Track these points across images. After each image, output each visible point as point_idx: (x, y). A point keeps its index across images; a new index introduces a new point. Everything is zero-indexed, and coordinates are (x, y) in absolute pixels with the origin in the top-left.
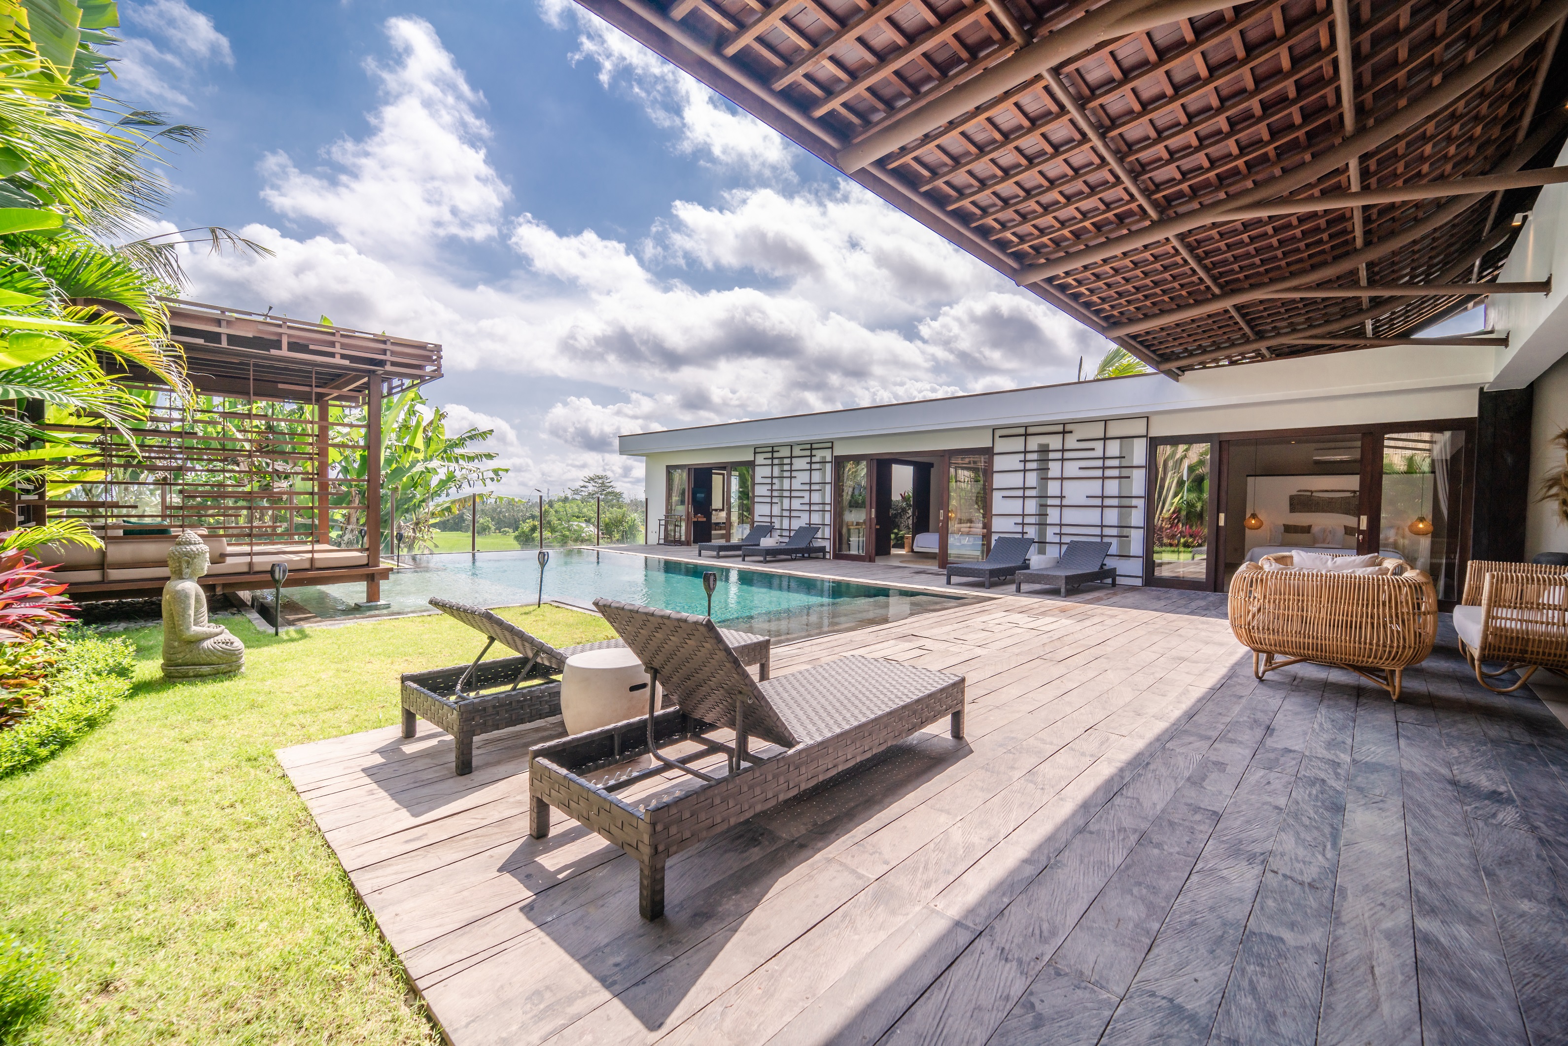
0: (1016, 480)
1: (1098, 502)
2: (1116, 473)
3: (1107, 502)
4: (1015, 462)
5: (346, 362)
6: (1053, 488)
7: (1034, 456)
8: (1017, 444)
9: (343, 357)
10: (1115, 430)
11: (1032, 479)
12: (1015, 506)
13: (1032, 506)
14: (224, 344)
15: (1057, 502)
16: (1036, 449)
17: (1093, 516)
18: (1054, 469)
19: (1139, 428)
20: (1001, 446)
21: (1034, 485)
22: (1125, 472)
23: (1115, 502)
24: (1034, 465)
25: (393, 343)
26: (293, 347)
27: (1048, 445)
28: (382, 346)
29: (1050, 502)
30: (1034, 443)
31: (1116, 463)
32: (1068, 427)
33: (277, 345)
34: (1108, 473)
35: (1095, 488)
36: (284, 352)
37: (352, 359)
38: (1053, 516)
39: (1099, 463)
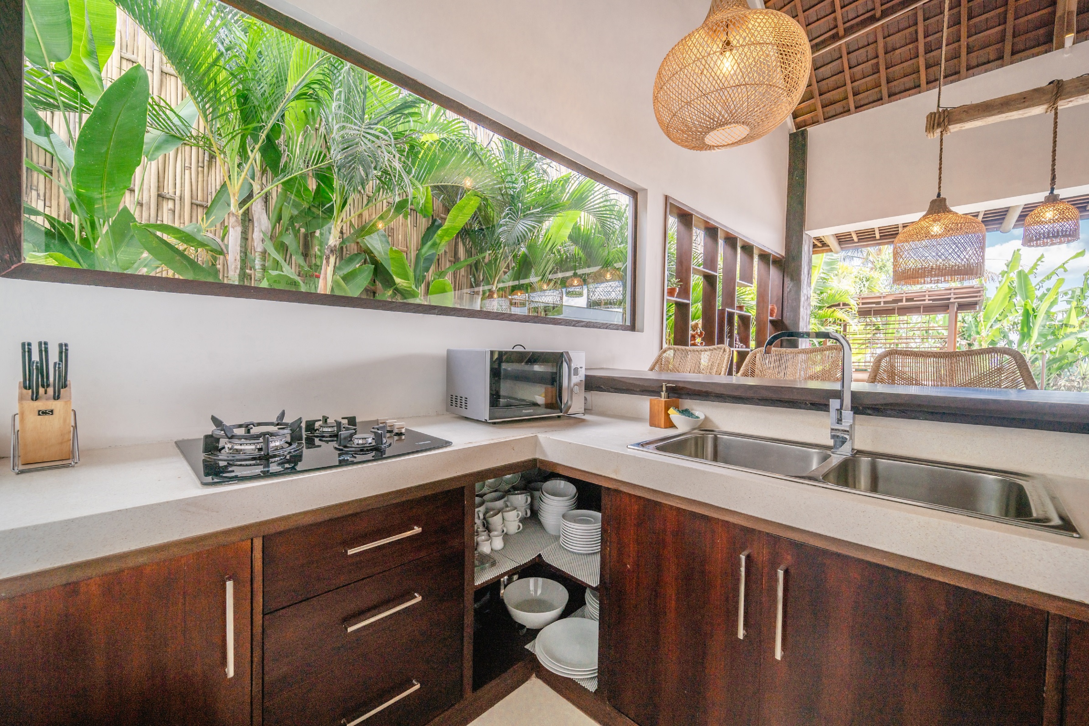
5: (931, 302)
9: (929, 300)
14: (882, 304)
25: (955, 289)
26: (908, 300)
28: (949, 292)
33: (901, 301)
36: (904, 303)
37: (933, 300)
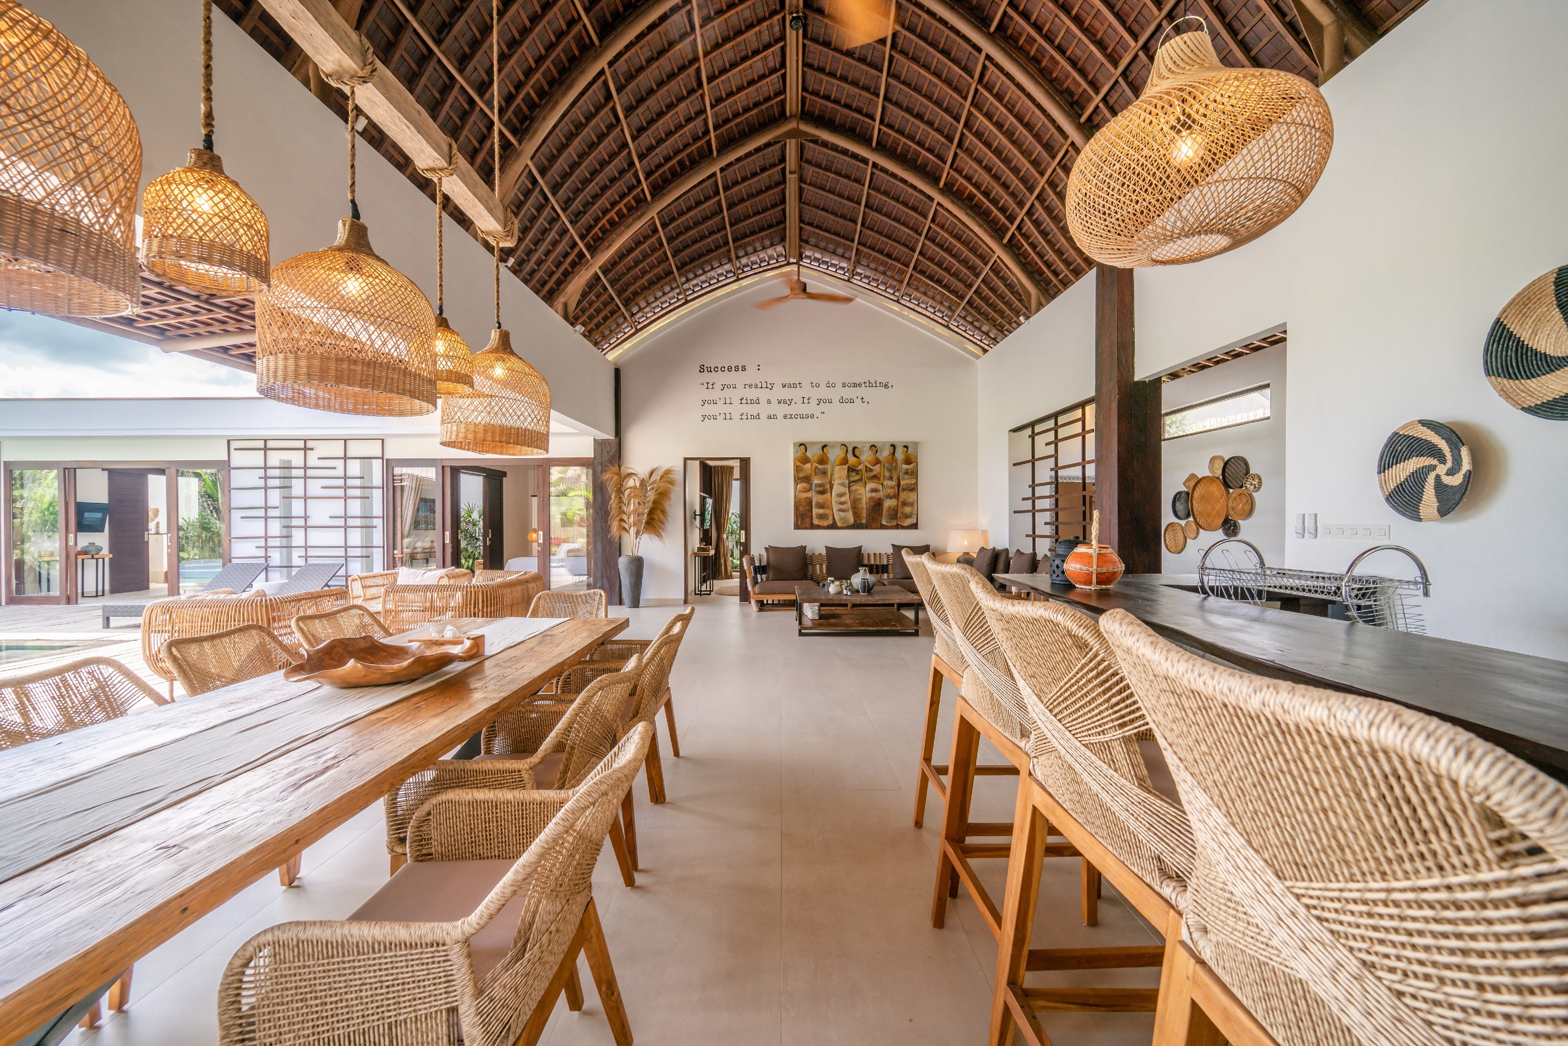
0: (257, 498)
1: (341, 522)
2: (358, 492)
3: (351, 522)
4: (253, 478)
6: (297, 508)
7: (277, 473)
8: (257, 458)
10: (355, 449)
11: (275, 497)
12: (257, 528)
13: (275, 528)
15: (301, 522)
16: (277, 464)
17: (336, 538)
18: (297, 487)
19: (374, 449)
20: (238, 459)
21: (277, 504)
22: (367, 492)
23: (358, 522)
24: (277, 482)
27: (290, 462)
29: (295, 522)
30: (275, 458)
31: (358, 482)
32: (310, 444)
34: (350, 492)
35: (337, 507)
38: (298, 537)
39: (341, 482)
